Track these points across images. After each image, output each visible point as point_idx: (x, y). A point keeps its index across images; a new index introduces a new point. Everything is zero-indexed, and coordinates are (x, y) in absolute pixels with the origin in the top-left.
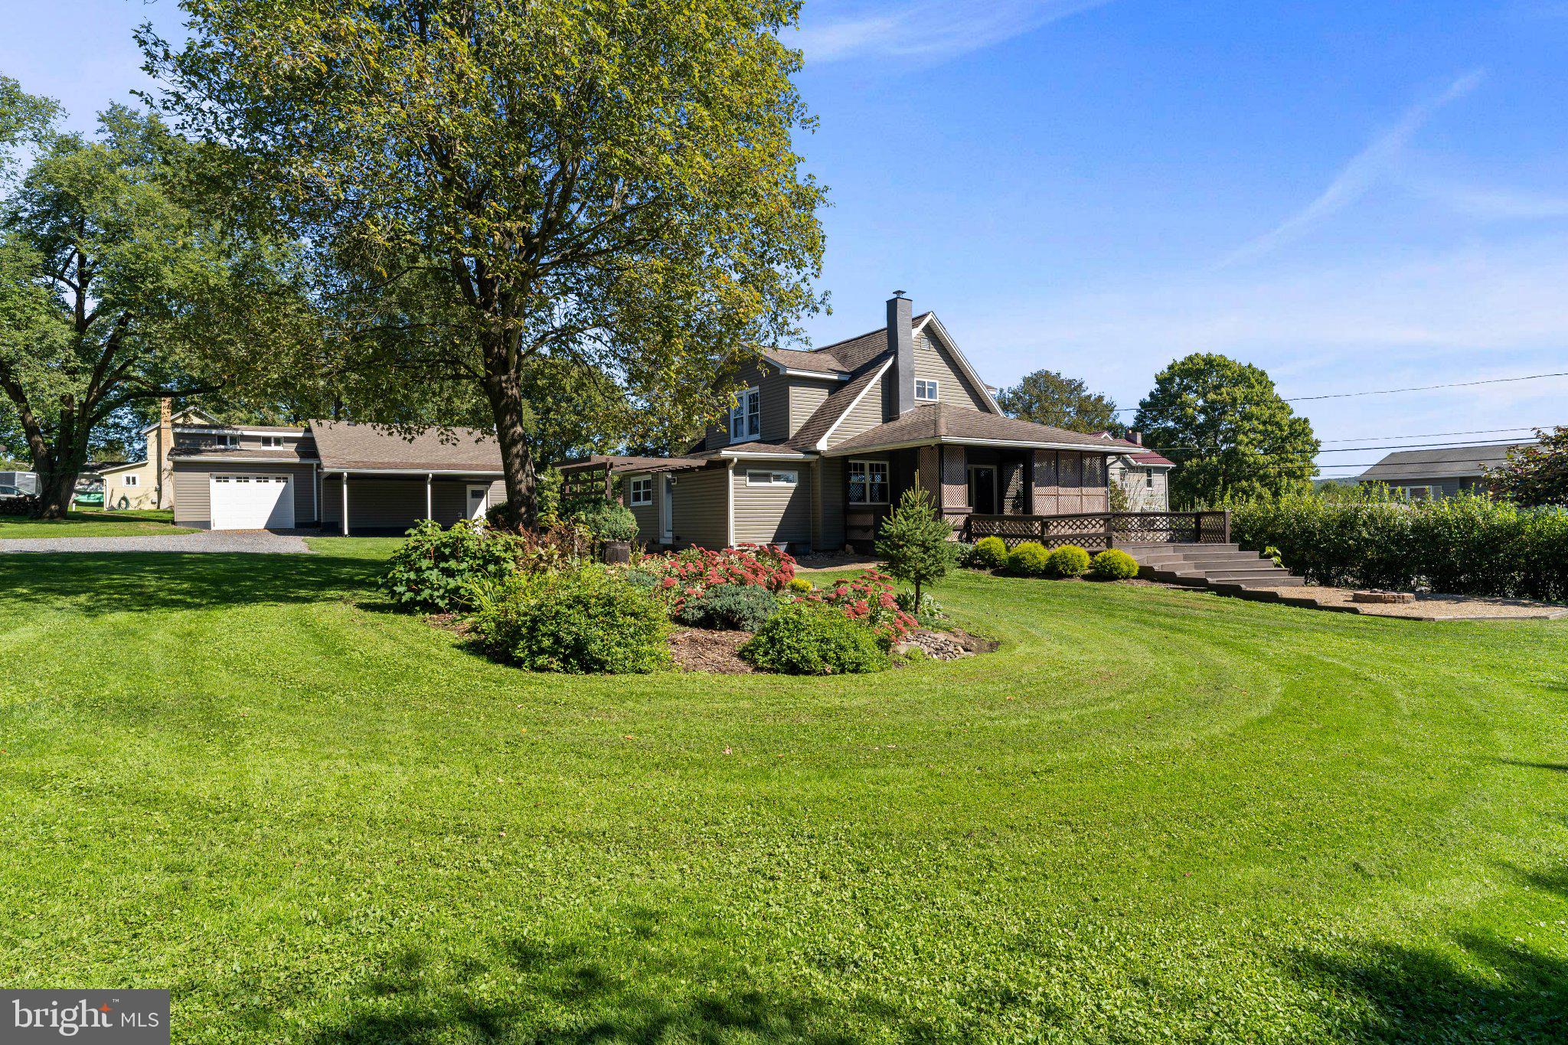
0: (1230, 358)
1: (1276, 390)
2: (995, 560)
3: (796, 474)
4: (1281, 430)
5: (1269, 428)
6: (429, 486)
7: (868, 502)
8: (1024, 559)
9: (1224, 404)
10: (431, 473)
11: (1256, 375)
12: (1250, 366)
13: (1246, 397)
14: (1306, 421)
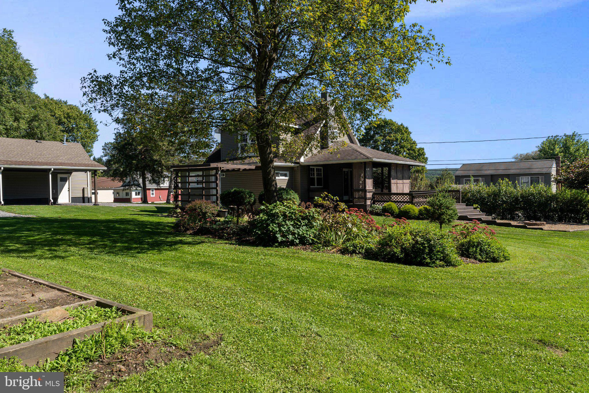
0: (394, 121)
1: (411, 135)
2: (394, 212)
3: (288, 173)
4: (415, 153)
5: (411, 152)
6: (50, 175)
7: (316, 186)
8: (410, 211)
9: (393, 140)
10: (52, 168)
11: (404, 129)
12: (402, 125)
13: (402, 138)
14: (423, 149)
